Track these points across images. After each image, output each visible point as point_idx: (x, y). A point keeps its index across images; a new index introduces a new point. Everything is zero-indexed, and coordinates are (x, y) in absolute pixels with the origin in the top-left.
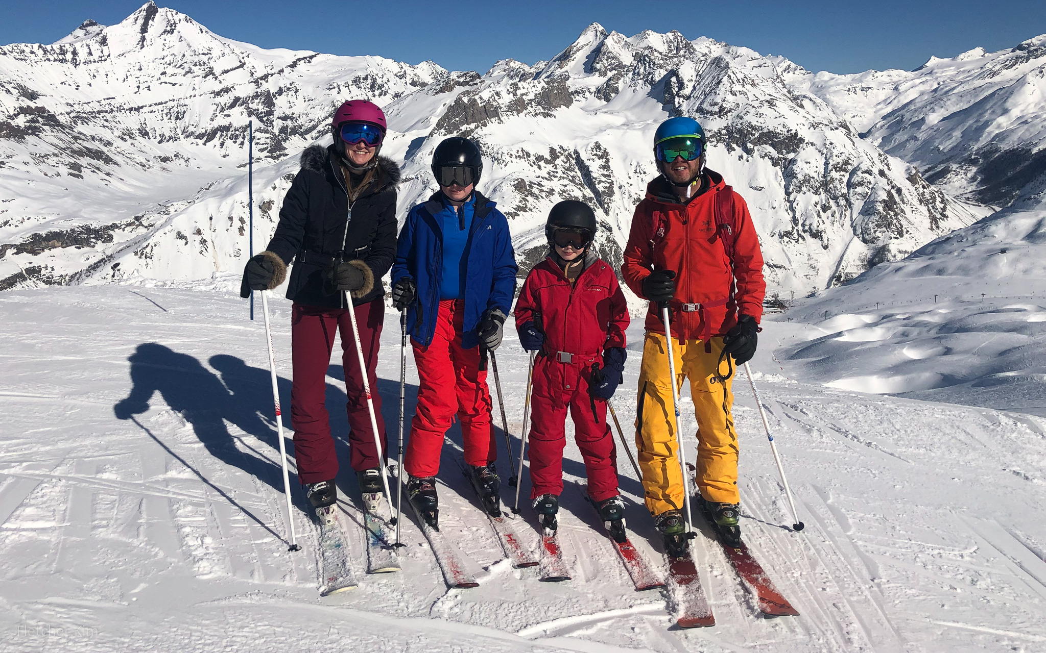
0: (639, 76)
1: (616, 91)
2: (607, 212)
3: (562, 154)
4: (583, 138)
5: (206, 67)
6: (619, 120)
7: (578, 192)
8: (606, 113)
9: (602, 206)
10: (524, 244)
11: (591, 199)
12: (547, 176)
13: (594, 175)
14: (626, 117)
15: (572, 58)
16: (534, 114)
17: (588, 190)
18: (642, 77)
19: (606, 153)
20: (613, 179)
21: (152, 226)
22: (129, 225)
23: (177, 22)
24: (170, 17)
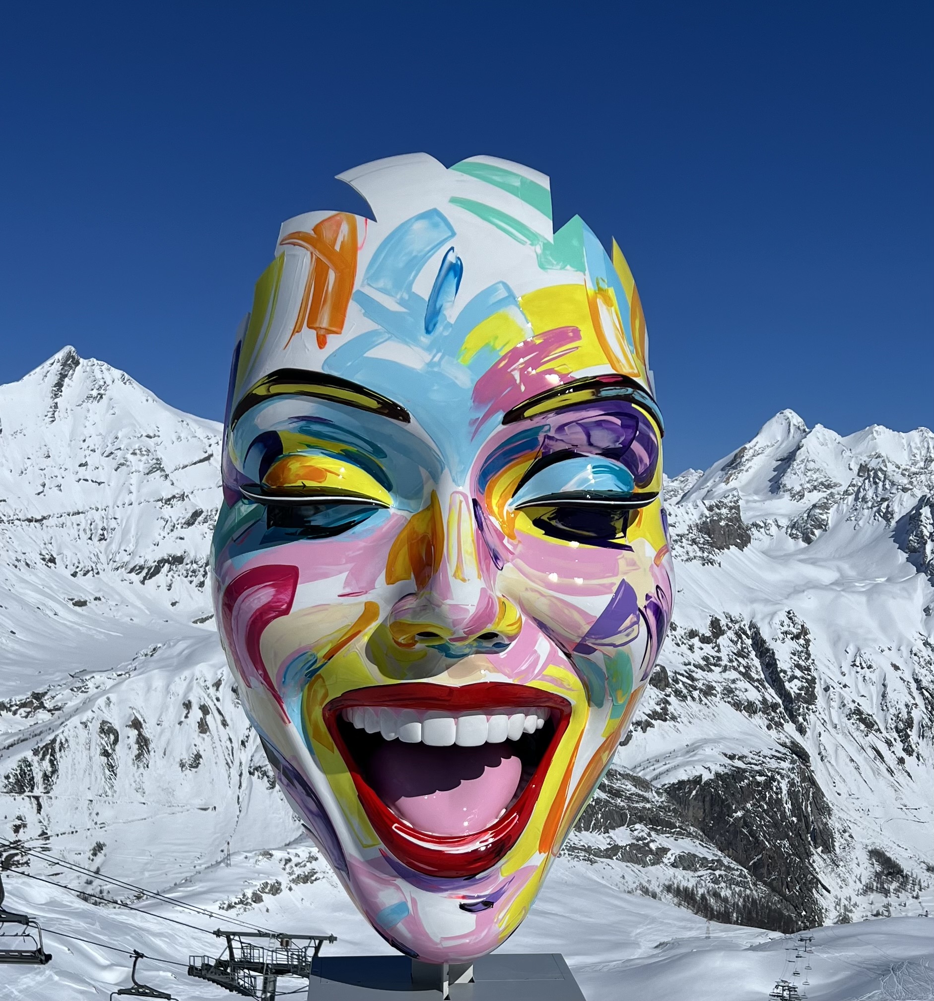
0: (867, 502)
1: (821, 525)
2: (801, 730)
3: (730, 628)
4: (767, 601)
5: (151, 456)
6: (827, 576)
7: (753, 695)
8: (801, 561)
9: (793, 718)
10: (661, 774)
11: (775, 706)
12: (703, 663)
13: (781, 665)
14: (839, 570)
15: (745, 469)
16: (685, 557)
17: (771, 691)
18: (870, 504)
19: (804, 631)
20: (815, 674)
21: (59, 709)
22: (23, 705)
23: (109, 382)
24: (98, 375)
